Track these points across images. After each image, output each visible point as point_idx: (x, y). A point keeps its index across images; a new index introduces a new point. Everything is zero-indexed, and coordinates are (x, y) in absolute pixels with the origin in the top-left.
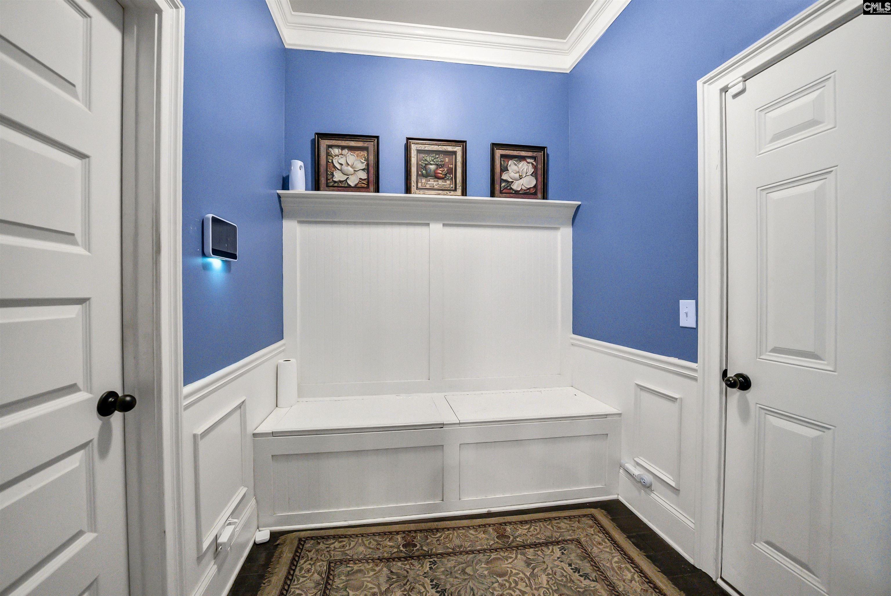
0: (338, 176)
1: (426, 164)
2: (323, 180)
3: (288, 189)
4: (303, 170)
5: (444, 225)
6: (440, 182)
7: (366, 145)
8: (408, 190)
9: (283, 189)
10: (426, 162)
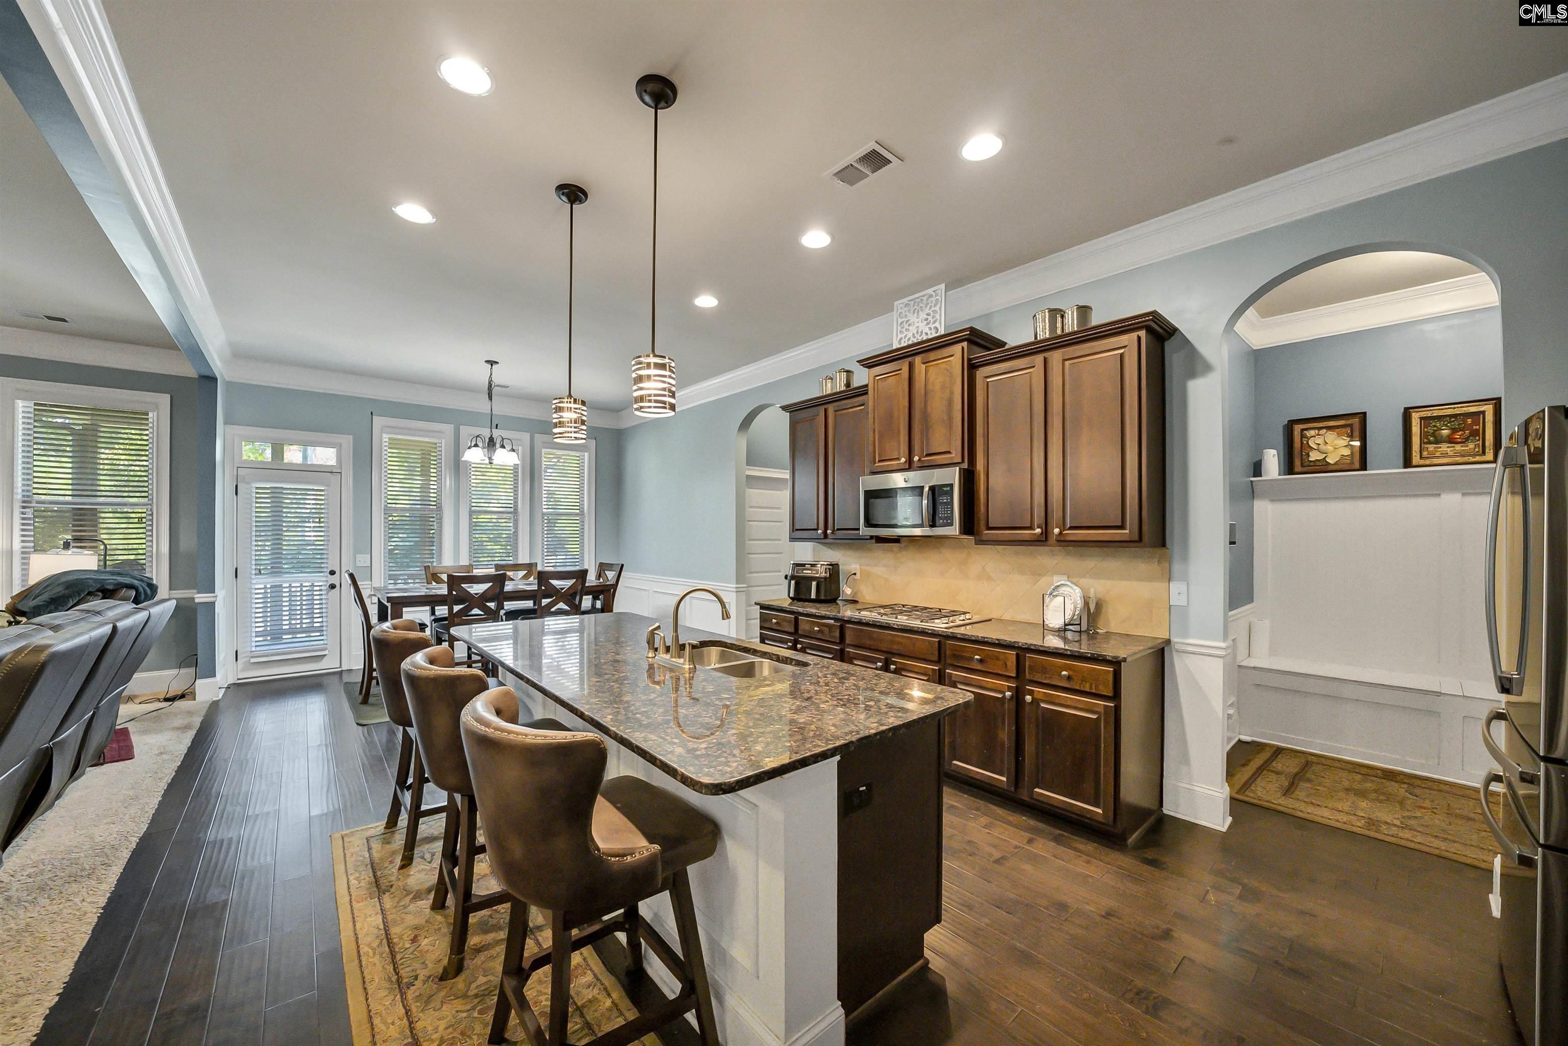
0: (1314, 456)
1: (1435, 430)
2: (1297, 462)
3: (1261, 476)
4: (1276, 458)
5: (1464, 494)
6: (1458, 447)
7: (1349, 422)
8: (1407, 463)
9: (1254, 476)
10: (1435, 428)
